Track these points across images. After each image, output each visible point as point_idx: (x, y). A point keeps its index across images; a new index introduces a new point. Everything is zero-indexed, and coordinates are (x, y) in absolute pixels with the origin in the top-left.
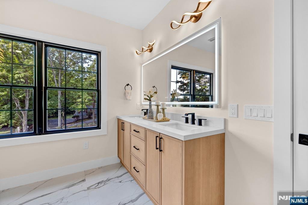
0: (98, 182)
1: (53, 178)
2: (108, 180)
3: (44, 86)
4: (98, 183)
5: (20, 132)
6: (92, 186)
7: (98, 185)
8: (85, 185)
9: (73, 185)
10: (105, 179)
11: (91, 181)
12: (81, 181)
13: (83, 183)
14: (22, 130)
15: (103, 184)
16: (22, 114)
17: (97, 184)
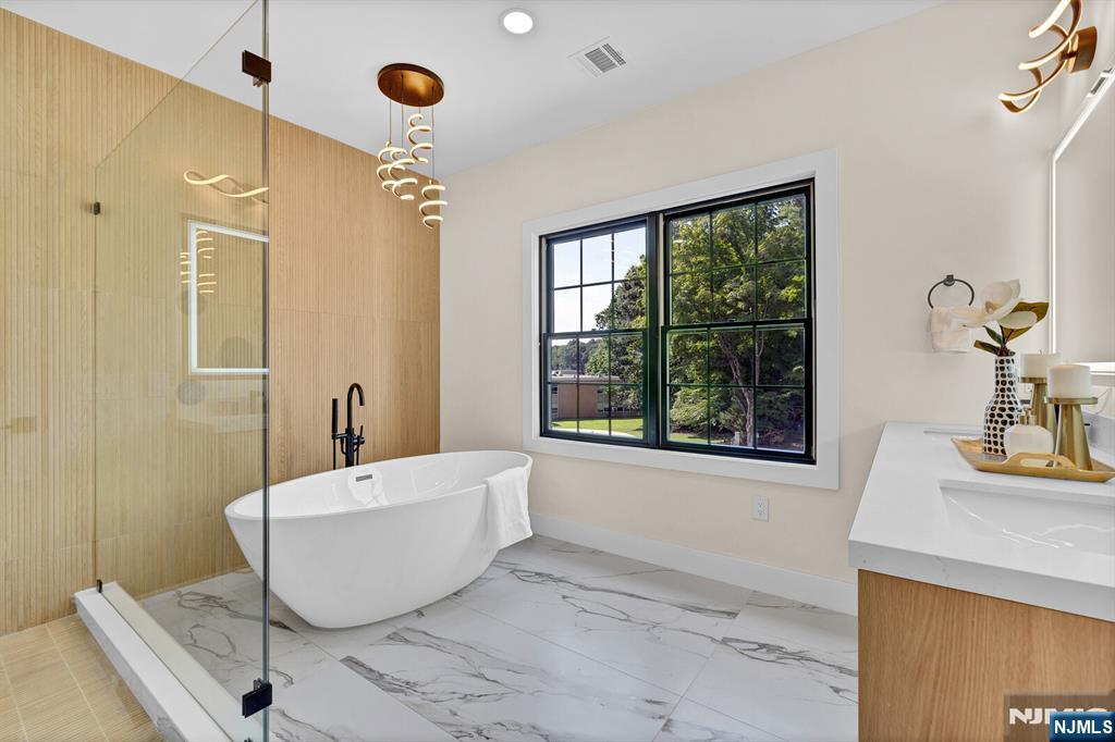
0: (763, 642)
1: (678, 569)
2: (801, 657)
3: (662, 323)
4: (762, 646)
5: (740, 444)
6: (738, 641)
7: (755, 650)
8: (726, 628)
9: (699, 610)
10: (790, 648)
11: (750, 628)
12: (724, 612)
13: (725, 621)
14: (744, 441)
15: (772, 657)
16: (745, 398)
17: (756, 646)
